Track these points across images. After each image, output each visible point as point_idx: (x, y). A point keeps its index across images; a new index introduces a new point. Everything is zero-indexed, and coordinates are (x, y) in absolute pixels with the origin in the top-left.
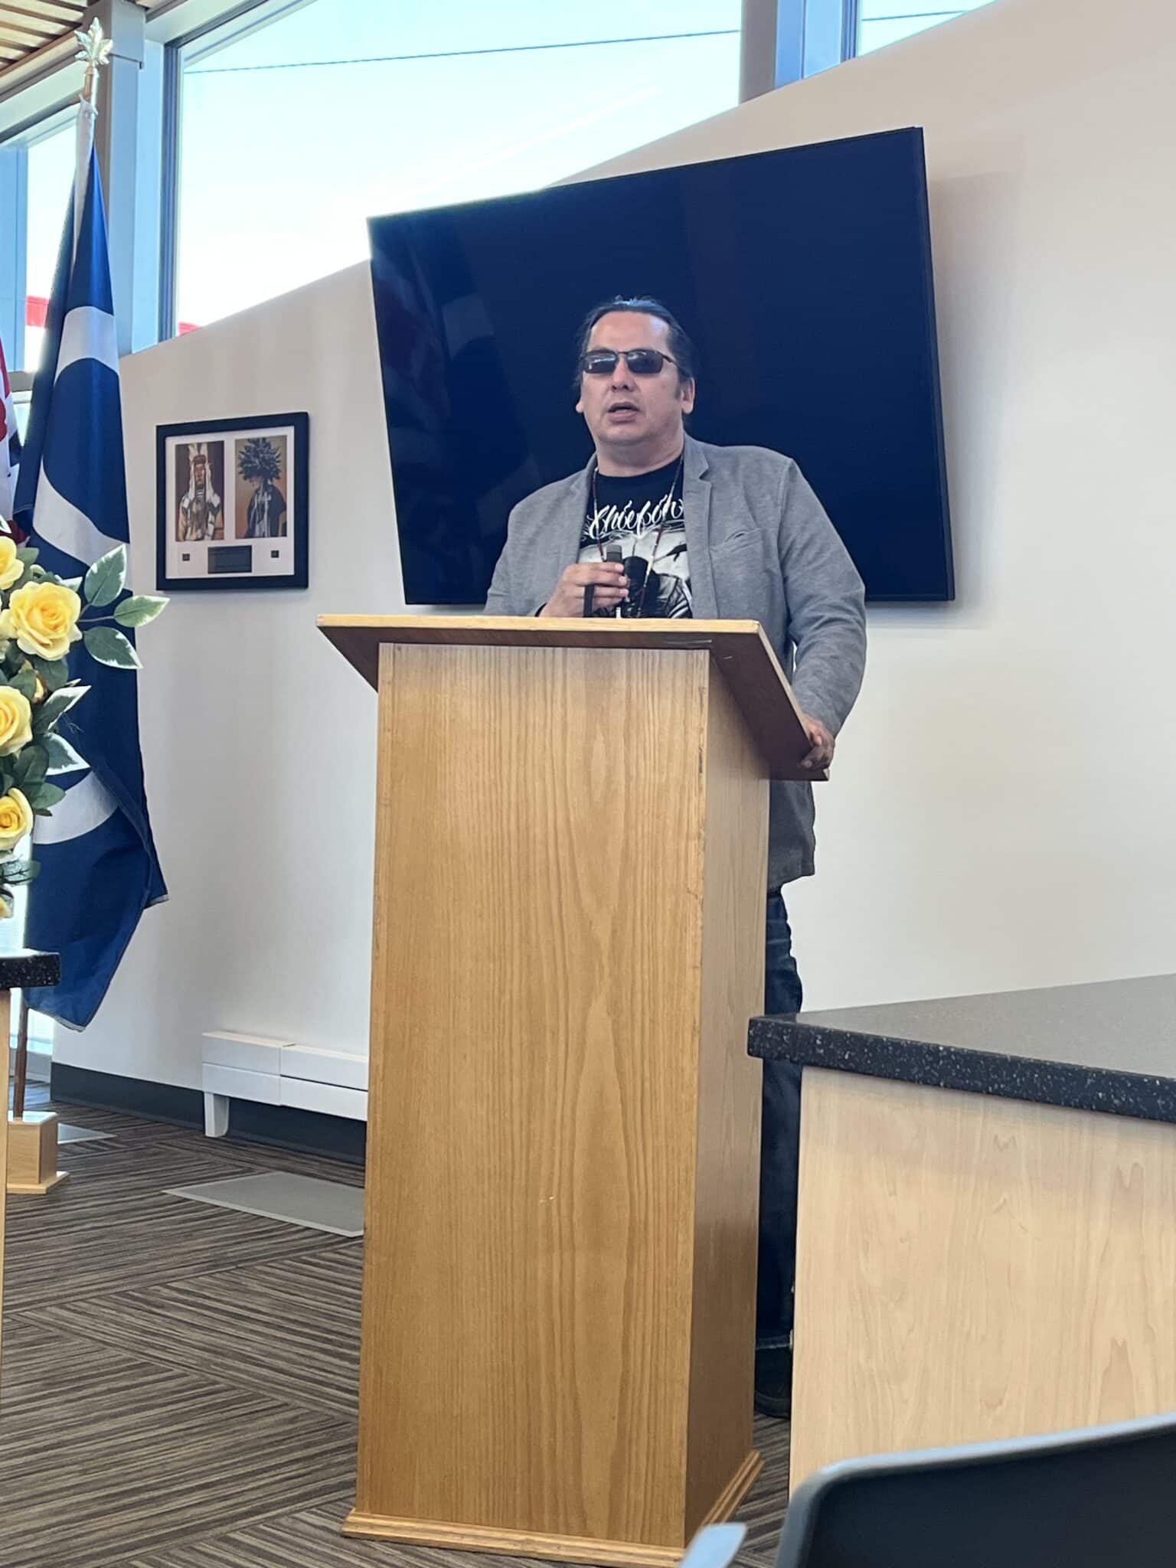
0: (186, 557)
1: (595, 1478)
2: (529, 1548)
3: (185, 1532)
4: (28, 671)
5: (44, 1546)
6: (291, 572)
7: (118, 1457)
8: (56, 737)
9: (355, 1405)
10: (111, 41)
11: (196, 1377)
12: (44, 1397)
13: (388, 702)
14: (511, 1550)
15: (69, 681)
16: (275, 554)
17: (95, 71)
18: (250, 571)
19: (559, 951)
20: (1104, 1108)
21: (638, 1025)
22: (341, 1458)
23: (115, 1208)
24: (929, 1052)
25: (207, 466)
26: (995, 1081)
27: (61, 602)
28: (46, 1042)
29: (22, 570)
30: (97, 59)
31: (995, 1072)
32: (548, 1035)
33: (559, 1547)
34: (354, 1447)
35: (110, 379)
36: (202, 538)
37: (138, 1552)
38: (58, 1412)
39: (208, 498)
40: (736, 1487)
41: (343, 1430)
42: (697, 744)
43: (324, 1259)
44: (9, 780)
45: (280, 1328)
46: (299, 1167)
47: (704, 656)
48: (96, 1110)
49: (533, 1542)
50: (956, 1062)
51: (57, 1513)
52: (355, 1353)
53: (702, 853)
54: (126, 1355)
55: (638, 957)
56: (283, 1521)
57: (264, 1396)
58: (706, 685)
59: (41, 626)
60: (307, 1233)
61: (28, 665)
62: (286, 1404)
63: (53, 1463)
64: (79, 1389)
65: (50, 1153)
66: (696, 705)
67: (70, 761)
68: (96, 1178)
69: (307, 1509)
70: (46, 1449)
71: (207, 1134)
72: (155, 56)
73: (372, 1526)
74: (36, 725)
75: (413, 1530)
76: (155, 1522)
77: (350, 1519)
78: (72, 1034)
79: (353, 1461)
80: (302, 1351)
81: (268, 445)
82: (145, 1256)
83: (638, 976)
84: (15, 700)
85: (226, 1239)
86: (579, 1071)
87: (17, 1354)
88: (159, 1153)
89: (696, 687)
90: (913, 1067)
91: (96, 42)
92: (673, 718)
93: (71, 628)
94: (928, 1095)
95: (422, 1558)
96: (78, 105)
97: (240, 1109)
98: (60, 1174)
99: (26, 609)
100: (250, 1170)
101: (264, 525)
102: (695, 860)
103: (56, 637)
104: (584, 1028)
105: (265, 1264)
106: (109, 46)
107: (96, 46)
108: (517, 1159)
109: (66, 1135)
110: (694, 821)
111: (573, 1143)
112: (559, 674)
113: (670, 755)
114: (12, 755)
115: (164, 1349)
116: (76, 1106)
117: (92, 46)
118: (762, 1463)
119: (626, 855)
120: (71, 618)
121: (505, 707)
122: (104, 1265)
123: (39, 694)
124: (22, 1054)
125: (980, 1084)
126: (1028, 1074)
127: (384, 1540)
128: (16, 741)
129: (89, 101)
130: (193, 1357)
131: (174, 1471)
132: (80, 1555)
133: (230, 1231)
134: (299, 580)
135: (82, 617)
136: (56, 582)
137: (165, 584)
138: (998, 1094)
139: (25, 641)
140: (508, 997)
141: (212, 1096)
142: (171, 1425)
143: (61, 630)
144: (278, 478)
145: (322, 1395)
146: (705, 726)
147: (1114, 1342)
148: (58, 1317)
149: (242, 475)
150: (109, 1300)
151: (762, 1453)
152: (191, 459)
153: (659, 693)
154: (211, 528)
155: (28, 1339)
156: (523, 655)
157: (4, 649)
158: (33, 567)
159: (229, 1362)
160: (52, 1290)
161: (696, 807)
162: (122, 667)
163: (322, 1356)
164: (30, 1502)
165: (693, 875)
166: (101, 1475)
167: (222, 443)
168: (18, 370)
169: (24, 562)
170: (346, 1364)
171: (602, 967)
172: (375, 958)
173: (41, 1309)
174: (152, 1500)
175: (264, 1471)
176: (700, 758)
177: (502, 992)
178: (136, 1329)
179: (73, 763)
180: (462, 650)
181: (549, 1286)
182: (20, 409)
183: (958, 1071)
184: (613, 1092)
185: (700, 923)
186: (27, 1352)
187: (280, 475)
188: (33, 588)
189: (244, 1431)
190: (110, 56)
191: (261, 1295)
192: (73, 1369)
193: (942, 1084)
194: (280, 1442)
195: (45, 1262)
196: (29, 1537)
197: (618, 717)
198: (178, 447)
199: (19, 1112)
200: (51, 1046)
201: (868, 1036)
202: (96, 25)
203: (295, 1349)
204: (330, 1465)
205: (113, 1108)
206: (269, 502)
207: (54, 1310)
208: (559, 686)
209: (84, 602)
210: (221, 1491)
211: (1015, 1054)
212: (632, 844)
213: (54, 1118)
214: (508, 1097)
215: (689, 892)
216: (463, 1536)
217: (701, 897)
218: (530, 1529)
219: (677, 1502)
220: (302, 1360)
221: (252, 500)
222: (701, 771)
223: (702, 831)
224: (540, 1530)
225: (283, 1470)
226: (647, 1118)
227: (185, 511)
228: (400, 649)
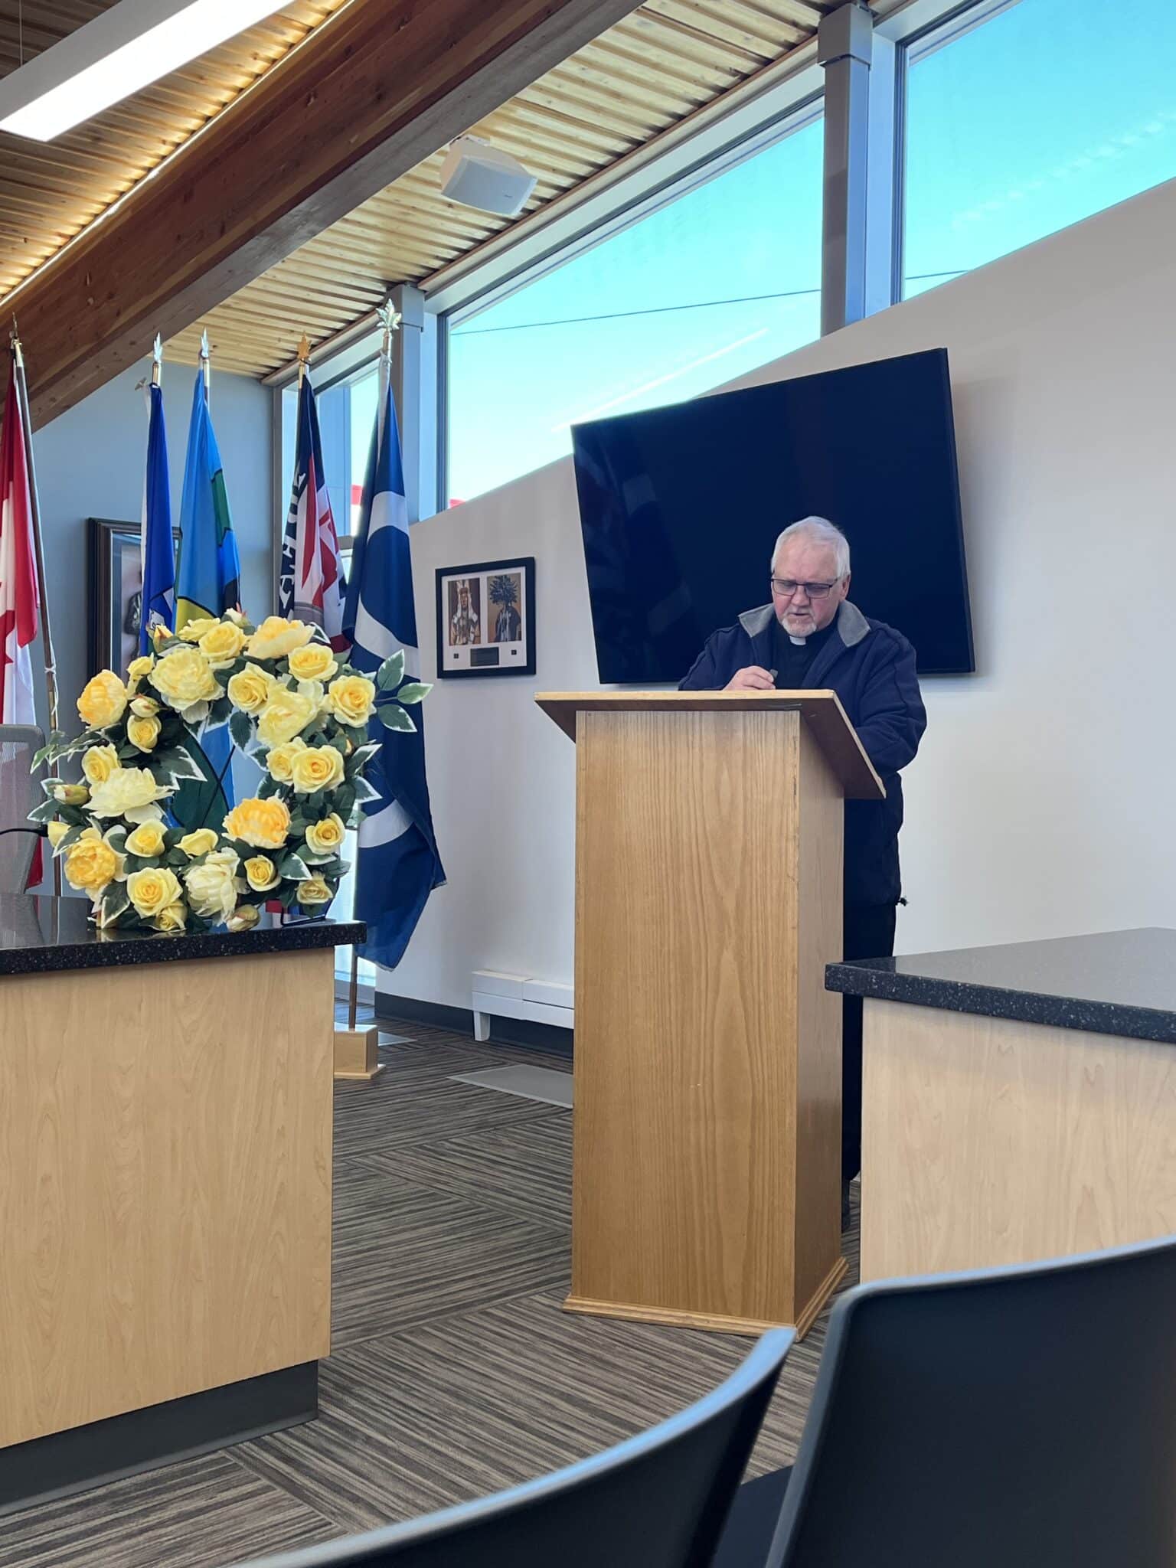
0: (456, 656)
1: (733, 1276)
2: (688, 1322)
3: (458, 1308)
4: (341, 735)
5: (364, 1317)
6: (525, 664)
7: (416, 1256)
8: (361, 779)
9: (570, 1222)
10: (400, 315)
11: (467, 1203)
12: (368, 1216)
13: (583, 751)
14: (677, 1324)
15: (369, 740)
16: (514, 652)
17: (390, 334)
18: (498, 664)
19: (700, 914)
20: (1074, 1026)
21: (755, 966)
22: (562, 1259)
23: (416, 1088)
24: (951, 988)
25: (469, 595)
26: (997, 1007)
27: (362, 689)
28: (372, 978)
29: (336, 669)
30: (391, 326)
31: (997, 1001)
32: (694, 975)
33: (708, 1321)
34: (569, 1252)
35: (402, 540)
36: (466, 643)
37: (427, 1320)
38: (377, 1226)
39: (470, 615)
40: (829, 1283)
41: (564, 1239)
42: (792, 776)
43: (552, 1123)
44: (330, 807)
45: (521, 1170)
46: (538, 1062)
47: (796, 714)
48: (404, 1023)
49: (691, 1318)
50: (970, 994)
51: (376, 1293)
52: (570, 1187)
53: (797, 850)
54: (422, 1188)
55: (754, 922)
56: (522, 1301)
57: (512, 1216)
58: (798, 734)
59: (349, 704)
60: (542, 1106)
61: (341, 731)
62: (525, 1222)
63: (372, 1260)
64: (391, 1210)
65: (374, 1052)
66: (791, 749)
67: (369, 794)
68: (405, 1068)
69: (539, 1293)
70: (369, 1250)
71: (476, 1039)
72: (430, 322)
73: (582, 1306)
74: (348, 771)
75: (609, 1308)
76: (438, 1301)
77: (567, 1300)
78: (387, 973)
79: (570, 1261)
80: (537, 1186)
81: (509, 580)
82: (434, 1121)
83: (755, 934)
84: (333, 754)
85: (489, 1109)
86: (715, 999)
87: (350, 1187)
88: (444, 1052)
89: (791, 737)
90: (940, 998)
91: (391, 315)
92: (775, 757)
93: (369, 705)
94: (952, 1016)
95: (615, 1328)
96: (378, 360)
97: (497, 1023)
98: (380, 1066)
99: (340, 693)
100: (504, 1063)
101: (507, 633)
102: (793, 856)
103: (358, 712)
104: (718, 968)
105: (514, 1127)
106: (399, 317)
107: (390, 319)
108: (675, 1058)
109: (384, 1039)
110: (791, 829)
111: (712, 1047)
112: (697, 727)
113: (774, 783)
114: (331, 791)
115: (446, 1183)
116: (393, 1020)
117: (387, 319)
118: (847, 1266)
119: (745, 850)
120: (369, 699)
121: (661, 752)
122: (409, 1126)
123: (349, 750)
124: (354, 985)
125: (987, 1009)
126: (1021, 1001)
127: (590, 1315)
128: (333, 782)
129: (386, 355)
130: (465, 1189)
131: (455, 1265)
132: (389, 1322)
133: (491, 1104)
134: (530, 669)
135: (377, 698)
136: (359, 675)
137: (442, 674)
138: (1000, 1016)
139: (338, 714)
140: (666, 948)
141: (479, 1014)
142: (451, 1234)
143: (362, 707)
144: (515, 602)
145: (551, 1216)
146: (797, 762)
147: (1084, 1187)
148: (378, 1162)
149: (491, 601)
150: (409, 1149)
151: (848, 1259)
152: (458, 590)
153: (766, 740)
154: (472, 637)
155: (356, 1177)
156: (673, 716)
157: (326, 721)
158: (344, 666)
159: (490, 1193)
160: (372, 1144)
161: (793, 817)
162: (403, 731)
163: (550, 1189)
164: (357, 1286)
165: (791, 865)
166: (404, 1268)
167: (478, 580)
168: (347, 534)
169: (339, 663)
170: (566, 1194)
171: (729, 927)
172: (577, 924)
173: (366, 1156)
174: (437, 1286)
175: (511, 1267)
176: (795, 785)
177: (662, 945)
178: (429, 1170)
179: (372, 795)
180: (632, 715)
181: (698, 1143)
182: (346, 562)
183: (972, 1001)
184: (739, 1011)
185: (796, 897)
186: (355, 1186)
187: (517, 599)
188: (344, 680)
189: (497, 1240)
190: (400, 324)
191: (509, 1147)
192: (387, 1197)
193: (961, 1009)
194: (522, 1247)
195: (371, 1124)
196: (356, 1310)
197: (738, 757)
198: (449, 582)
199: (352, 1025)
200: (375, 981)
201: (909, 976)
202: (390, 305)
203: (532, 1184)
204: (553, 1264)
205: (415, 1022)
206: (510, 618)
207: (376, 1157)
208: (697, 736)
209: (377, 688)
210: (483, 1280)
211: (1011, 988)
212: (749, 844)
213: (373, 1030)
214: (668, 1016)
215: (788, 876)
216: (643, 1313)
217: (797, 880)
218: (688, 1309)
219: (789, 1292)
220: (537, 1192)
221: (499, 617)
222: (795, 793)
223: (797, 836)
224: (696, 1310)
225: (524, 1266)
226: (763, 1030)
227: (455, 625)
228: (590, 715)
